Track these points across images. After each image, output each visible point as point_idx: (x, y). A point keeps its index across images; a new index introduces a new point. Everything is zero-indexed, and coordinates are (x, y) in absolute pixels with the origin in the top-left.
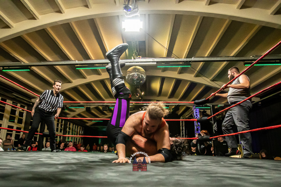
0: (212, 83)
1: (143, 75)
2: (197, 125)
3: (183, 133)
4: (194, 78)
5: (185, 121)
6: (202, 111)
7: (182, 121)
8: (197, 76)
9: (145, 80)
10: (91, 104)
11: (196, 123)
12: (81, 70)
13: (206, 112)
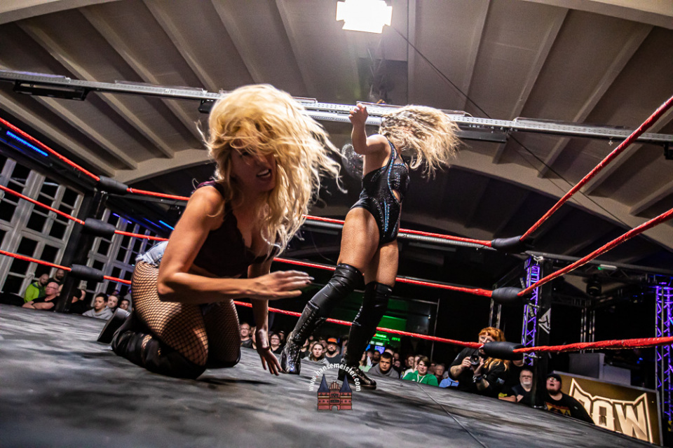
2: (529, 314)
8: (545, 175)
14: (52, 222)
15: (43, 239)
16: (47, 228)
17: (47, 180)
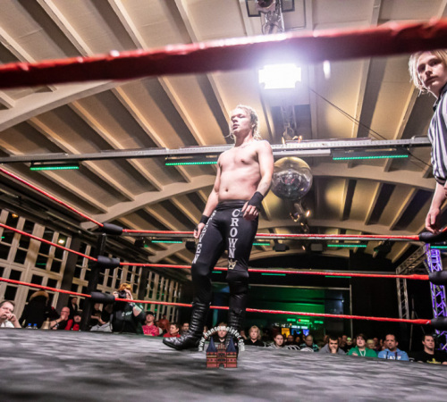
1: (305, 175)
2: (436, 290)
4: (425, 179)
8: (429, 176)
9: (309, 185)
11: (433, 286)
12: (180, 166)
14: (52, 261)
15: (46, 275)
16: (49, 266)
17: (46, 229)
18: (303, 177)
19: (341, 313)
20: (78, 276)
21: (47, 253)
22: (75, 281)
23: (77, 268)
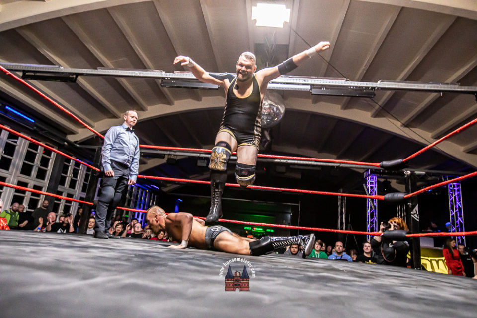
0: (406, 130)
1: (279, 106)
2: (371, 207)
3: (342, 218)
4: (372, 118)
5: (347, 197)
6: (382, 180)
7: (342, 197)
8: (376, 115)
9: (282, 116)
10: (177, 153)
11: (369, 203)
13: (390, 182)
14: (37, 169)
15: (32, 181)
16: (34, 173)
18: (278, 109)
19: (289, 224)
20: (63, 184)
21: (33, 161)
22: (60, 188)
23: (62, 176)
